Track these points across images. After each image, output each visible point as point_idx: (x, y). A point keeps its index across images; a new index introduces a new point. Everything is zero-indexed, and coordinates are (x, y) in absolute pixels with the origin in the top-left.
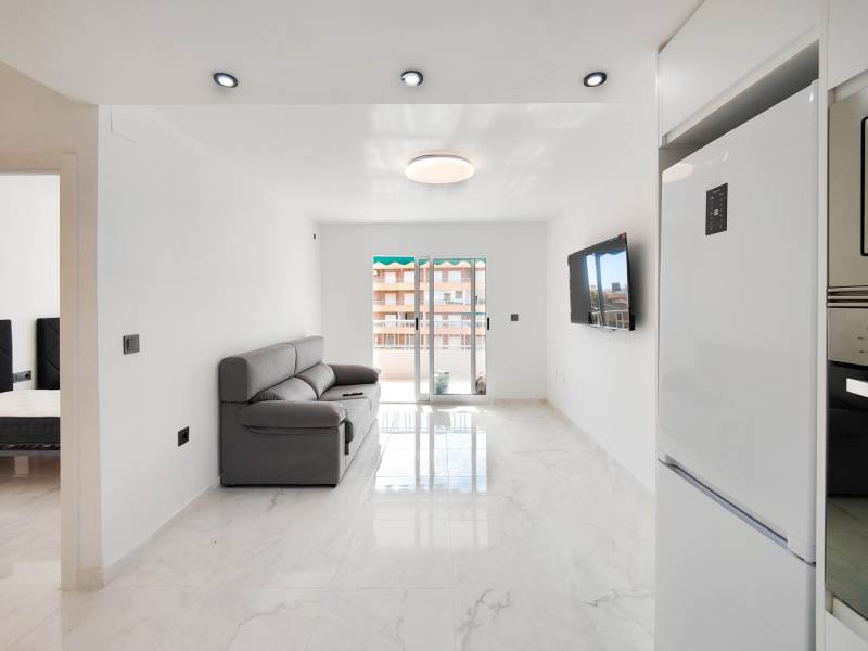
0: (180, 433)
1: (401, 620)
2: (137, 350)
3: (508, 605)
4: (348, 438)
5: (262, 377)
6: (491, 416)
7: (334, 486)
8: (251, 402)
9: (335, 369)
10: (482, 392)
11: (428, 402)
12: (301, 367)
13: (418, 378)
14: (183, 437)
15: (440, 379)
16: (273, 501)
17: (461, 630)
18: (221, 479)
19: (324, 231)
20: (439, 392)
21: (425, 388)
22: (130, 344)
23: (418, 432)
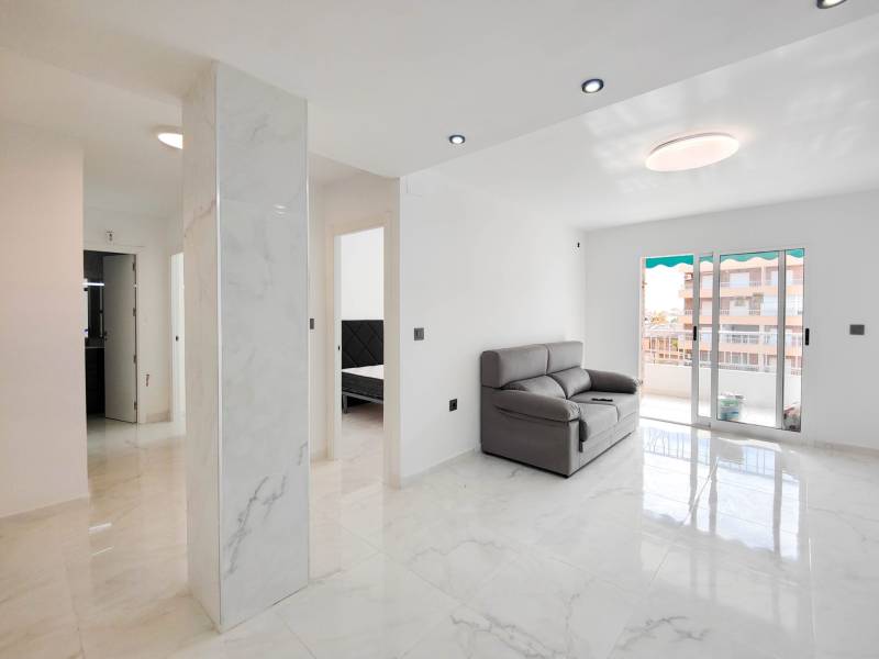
0: (451, 402)
1: (578, 595)
2: (422, 338)
3: (700, 639)
4: (582, 436)
5: (512, 371)
6: (805, 461)
7: (566, 477)
8: (502, 388)
9: (592, 374)
10: (795, 428)
11: (708, 427)
12: (554, 367)
13: (695, 397)
14: (453, 405)
15: (727, 403)
16: (513, 474)
17: (632, 631)
18: (482, 446)
19: (590, 240)
20: (726, 418)
21: (705, 411)
22: (419, 334)
23: (694, 461)
